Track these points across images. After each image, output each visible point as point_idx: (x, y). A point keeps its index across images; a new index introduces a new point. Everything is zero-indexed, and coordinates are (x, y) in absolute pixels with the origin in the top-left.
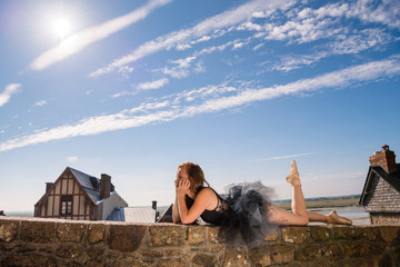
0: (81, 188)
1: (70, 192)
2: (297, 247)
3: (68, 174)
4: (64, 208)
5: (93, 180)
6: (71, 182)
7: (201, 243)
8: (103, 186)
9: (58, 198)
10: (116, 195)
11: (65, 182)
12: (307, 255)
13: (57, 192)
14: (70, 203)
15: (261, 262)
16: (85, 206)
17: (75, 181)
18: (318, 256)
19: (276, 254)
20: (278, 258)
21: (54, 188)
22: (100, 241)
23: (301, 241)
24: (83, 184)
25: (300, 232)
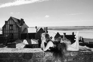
0: (15, 23)
1: (12, 24)
2: (74, 57)
3: (11, 18)
4: (11, 28)
5: (18, 20)
6: (12, 21)
7: (48, 57)
8: (22, 22)
9: (9, 25)
10: (25, 25)
11: (10, 21)
12: (77, 59)
13: (8, 23)
14: (12, 27)
15: (64, 61)
16: (17, 28)
17: (13, 21)
18: (80, 59)
19: (68, 59)
20: (69, 60)
21: (7, 22)
22: (21, 57)
23: (75, 55)
24: (16, 21)
25: (75, 53)
